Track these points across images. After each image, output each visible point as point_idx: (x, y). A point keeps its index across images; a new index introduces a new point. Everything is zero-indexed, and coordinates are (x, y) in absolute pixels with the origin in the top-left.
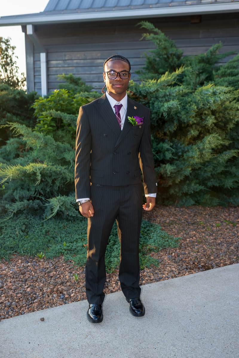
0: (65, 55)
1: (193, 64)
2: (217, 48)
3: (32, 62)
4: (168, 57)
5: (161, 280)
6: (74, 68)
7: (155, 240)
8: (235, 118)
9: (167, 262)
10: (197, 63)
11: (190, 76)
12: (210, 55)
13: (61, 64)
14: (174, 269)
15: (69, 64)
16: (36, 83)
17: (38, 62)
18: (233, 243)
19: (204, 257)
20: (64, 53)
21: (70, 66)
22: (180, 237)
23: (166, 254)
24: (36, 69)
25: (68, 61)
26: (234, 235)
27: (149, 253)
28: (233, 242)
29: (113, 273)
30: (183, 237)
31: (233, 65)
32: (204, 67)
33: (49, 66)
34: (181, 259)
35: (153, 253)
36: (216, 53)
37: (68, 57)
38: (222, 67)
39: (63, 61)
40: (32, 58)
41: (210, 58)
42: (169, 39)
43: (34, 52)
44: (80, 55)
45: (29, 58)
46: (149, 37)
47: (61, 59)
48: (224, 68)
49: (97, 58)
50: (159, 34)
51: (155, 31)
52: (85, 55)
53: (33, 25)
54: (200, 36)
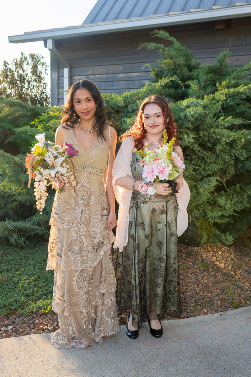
0: (88, 70)
1: (200, 75)
2: (225, 56)
3: (56, 78)
4: (177, 68)
8: (222, 138)
10: (204, 74)
11: (194, 89)
12: (219, 64)
16: (59, 100)
17: (61, 78)
18: (185, 292)
20: (87, 67)
24: (60, 85)
25: (90, 76)
26: (196, 282)
28: (186, 290)
29: (9, 316)
31: (240, 75)
33: (72, 82)
36: (225, 62)
37: (91, 71)
38: (227, 78)
39: (85, 76)
40: (57, 74)
41: (219, 68)
42: (185, 49)
43: (59, 68)
44: (102, 69)
45: (54, 74)
46: (150, 46)
47: (84, 74)
48: (230, 79)
49: (119, 72)
50: (174, 43)
51: (170, 39)
52: (107, 69)
53: (53, 39)
54: (230, 45)
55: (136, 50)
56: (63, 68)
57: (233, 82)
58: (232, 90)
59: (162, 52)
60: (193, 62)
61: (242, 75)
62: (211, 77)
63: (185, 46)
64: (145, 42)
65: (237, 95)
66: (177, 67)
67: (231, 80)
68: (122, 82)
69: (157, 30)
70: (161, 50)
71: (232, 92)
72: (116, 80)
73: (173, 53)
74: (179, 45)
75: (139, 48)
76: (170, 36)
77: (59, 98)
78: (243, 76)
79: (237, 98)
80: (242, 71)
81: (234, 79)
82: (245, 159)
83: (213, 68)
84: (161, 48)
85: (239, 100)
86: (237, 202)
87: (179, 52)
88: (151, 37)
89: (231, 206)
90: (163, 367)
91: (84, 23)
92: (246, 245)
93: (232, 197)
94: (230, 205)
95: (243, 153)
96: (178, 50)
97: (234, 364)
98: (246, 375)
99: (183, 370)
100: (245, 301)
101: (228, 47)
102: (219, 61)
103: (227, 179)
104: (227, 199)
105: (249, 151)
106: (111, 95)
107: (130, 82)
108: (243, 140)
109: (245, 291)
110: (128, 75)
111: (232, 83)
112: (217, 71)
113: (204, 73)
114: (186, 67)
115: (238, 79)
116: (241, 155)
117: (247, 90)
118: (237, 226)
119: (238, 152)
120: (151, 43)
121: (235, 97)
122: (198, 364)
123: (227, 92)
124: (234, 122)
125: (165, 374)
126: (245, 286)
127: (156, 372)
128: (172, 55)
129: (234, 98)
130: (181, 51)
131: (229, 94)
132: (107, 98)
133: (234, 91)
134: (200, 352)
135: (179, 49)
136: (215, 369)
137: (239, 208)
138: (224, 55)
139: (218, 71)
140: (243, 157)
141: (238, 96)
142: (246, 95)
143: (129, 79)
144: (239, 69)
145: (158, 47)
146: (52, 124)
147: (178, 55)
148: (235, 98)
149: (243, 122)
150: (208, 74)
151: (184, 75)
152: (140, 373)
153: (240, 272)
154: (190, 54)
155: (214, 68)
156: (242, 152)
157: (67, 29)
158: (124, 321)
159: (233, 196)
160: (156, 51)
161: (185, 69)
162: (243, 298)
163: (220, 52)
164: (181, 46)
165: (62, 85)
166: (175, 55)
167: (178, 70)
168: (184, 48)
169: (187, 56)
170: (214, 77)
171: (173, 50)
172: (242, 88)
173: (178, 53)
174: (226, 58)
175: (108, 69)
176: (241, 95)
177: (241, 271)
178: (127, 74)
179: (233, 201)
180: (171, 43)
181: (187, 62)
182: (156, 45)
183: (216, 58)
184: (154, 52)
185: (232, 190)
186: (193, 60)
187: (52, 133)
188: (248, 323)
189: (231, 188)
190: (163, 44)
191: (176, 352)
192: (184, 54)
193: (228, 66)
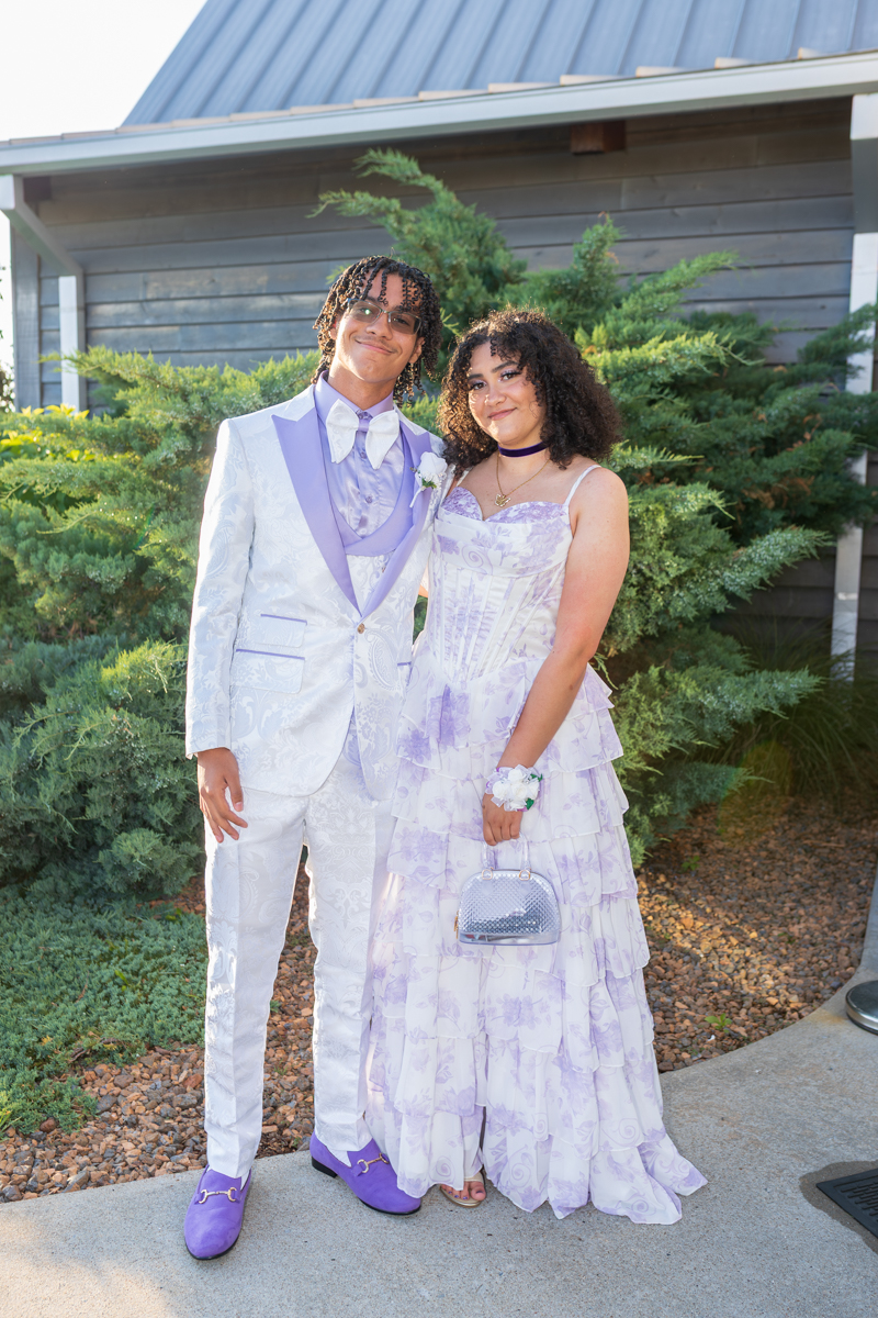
0: (146, 284)
2: (603, 242)
3: (34, 309)
4: (448, 280)
5: (28, 1194)
6: (176, 329)
7: (148, 1011)
9: (129, 1112)
10: (536, 301)
12: (582, 269)
13: (132, 315)
14: (128, 1145)
15: (157, 317)
16: (47, 387)
17: (52, 310)
19: (300, 1096)
20: (141, 275)
21: (162, 321)
22: (282, 999)
23: (155, 1076)
24: (46, 334)
25: (154, 305)
27: (87, 1067)
30: (298, 998)
31: (652, 304)
32: (564, 313)
33: (91, 325)
34: (195, 1101)
35: (101, 1067)
36: (603, 260)
37: (157, 288)
38: (610, 314)
39: (137, 305)
40: (33, 297)
41: (586, 280)
42: (475, 215)
43: (42, 275)
44: (195, 281)
45: (24, 296)
46: (354, 204)
47: (131, 299)
48: (617, 319)
49: (255, 292)
50: (436, 197)
51: (422, 183)
52: (213, 281)
53: (16, 176)
54: (624, 203)
55: (309, 216)
56: (57, 277)
57: (627, 328)
58: (624, 354)
59: (395, 225)
60: (502, 260)
61: (656, 306)
62: (559, 311)
63: (474, 206)
64: (337, 191)
65: (641, 371)
66: (449, 275)
67: (622, 322)
68: (266, 325)
69: (376, 151)
70: (392, 219)
71: (624, 361)
72: (246, 319)
73: (431, 229)
74: (455, 201)
75: (317, 208)
76: (424, 171)
77: (45, 379)
78: (661, 309)
79: (640, 383)
80: (658, 292)
81: (632, 317)
82: (671, 581)
83: (564, 282)
84: (393, 210)
85: (647, 387)
86: (652, 725)
87: (453, 225)
88: (359, 176)
89: (632, 741)
90: (395, 1286)
91: (127, 122)
92: (689, 867)
93: (634, 711)
94: (627, 737)
95: (664, 562)
96: (450, 218)
97: (628, 1259)
98: (665, 1289)
99: (462, 1291)
100: (676, 1051)
101: (611, 212)
102: (583, 257)
103: (619, 651)
104: (619, 716)
105: (684, 557)
106: (222, 371)
107: (293, 325)
108: (662, 521)
109: (678, 1019)
110: (287, 301)
111: (625, 330)
112: (577, 292)
113: (537, 297)
114: (477, 277)
115: (645, 320)
116: (660, 568)
117: (673, 356)
118: (657, 807)
119: (647, 560)
120: (357, 194)
121: (634, 377)
122: (511, 1266)
123: (610, 361)
124: (631, 462)
125: (399, 1309)
126: (678, 1004)
127: (369, 1307)
128: (428, 236)
129: (633, 380)
130: (459, 223)
131: (617, 369)
132: (206, 383)
133: (633, 358)
134: (519, 1228)
135: (455, 215)
136: (565, 1280)
137: (660, 744)
138: (599, 237)
139: (581, 292)
140: (664, 575)
141: (646, 374)
142: (668, 371)
143: (291, 316)
144: (647, 287)
145: (383, 209)
146: (10, 473)
147: (450, 235)
148: (636, 380)
149: (657, 460)
150: (551, 302)
151: (472, 302)
152: (316, 1313)
153: (664, 959)
154: (489, 234)
155: (569, 281)
156: (660, 561)
157: (64, 140)
158: (267, 1146)
159: (637, 709)
160: (374, 222)
161: (475, 284)
162: (671, 1043)
163: (585, 229)
164: (461, 207)
165: (53, 334)
166: (440, 237)
167: (452, 285)
168: (472, 212)
169: (480, 241)
170: (571, 310)
171: (432, 219)
172: (656, 348)
173: (450, 229)
174: (606, 248)
175: (217, 280)
176: (652, 370)
177: (666, 954)
178: (282, 300)
179: (637, 724)
180: (426, 196)
181: (481, 259)
182: (376, 202)
183: (573, 248)
184: (369, 223)
185: (635, 687)
186: (500, 253)
187: (14, 505)
188: (682, 1121)
189: (630, 680)
190: (396, 197)
191: (440, 1234)
192: (470, 233)
193: (614, 272)
